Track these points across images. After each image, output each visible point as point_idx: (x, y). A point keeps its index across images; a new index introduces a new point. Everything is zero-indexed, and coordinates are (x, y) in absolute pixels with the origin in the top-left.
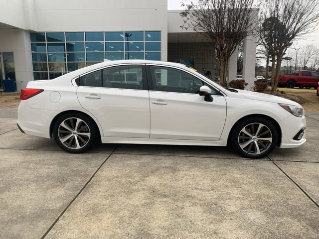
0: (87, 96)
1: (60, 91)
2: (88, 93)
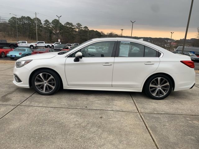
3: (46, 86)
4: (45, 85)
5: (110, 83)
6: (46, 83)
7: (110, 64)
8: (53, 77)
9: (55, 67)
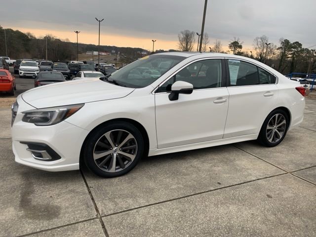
3: (117, 158)
4: (115, 155)
5: (221, 133)
6: (116, 151)
7: (224, 100)
8: (133, 137)
9: (138, 114)
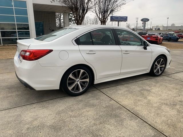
0: (87, 52)
1: (67, 50)
2: (88, 50)
